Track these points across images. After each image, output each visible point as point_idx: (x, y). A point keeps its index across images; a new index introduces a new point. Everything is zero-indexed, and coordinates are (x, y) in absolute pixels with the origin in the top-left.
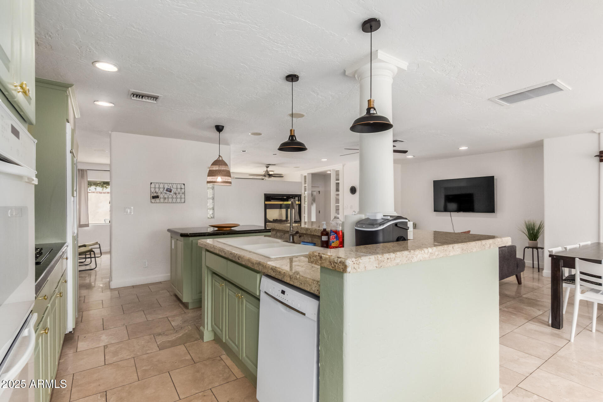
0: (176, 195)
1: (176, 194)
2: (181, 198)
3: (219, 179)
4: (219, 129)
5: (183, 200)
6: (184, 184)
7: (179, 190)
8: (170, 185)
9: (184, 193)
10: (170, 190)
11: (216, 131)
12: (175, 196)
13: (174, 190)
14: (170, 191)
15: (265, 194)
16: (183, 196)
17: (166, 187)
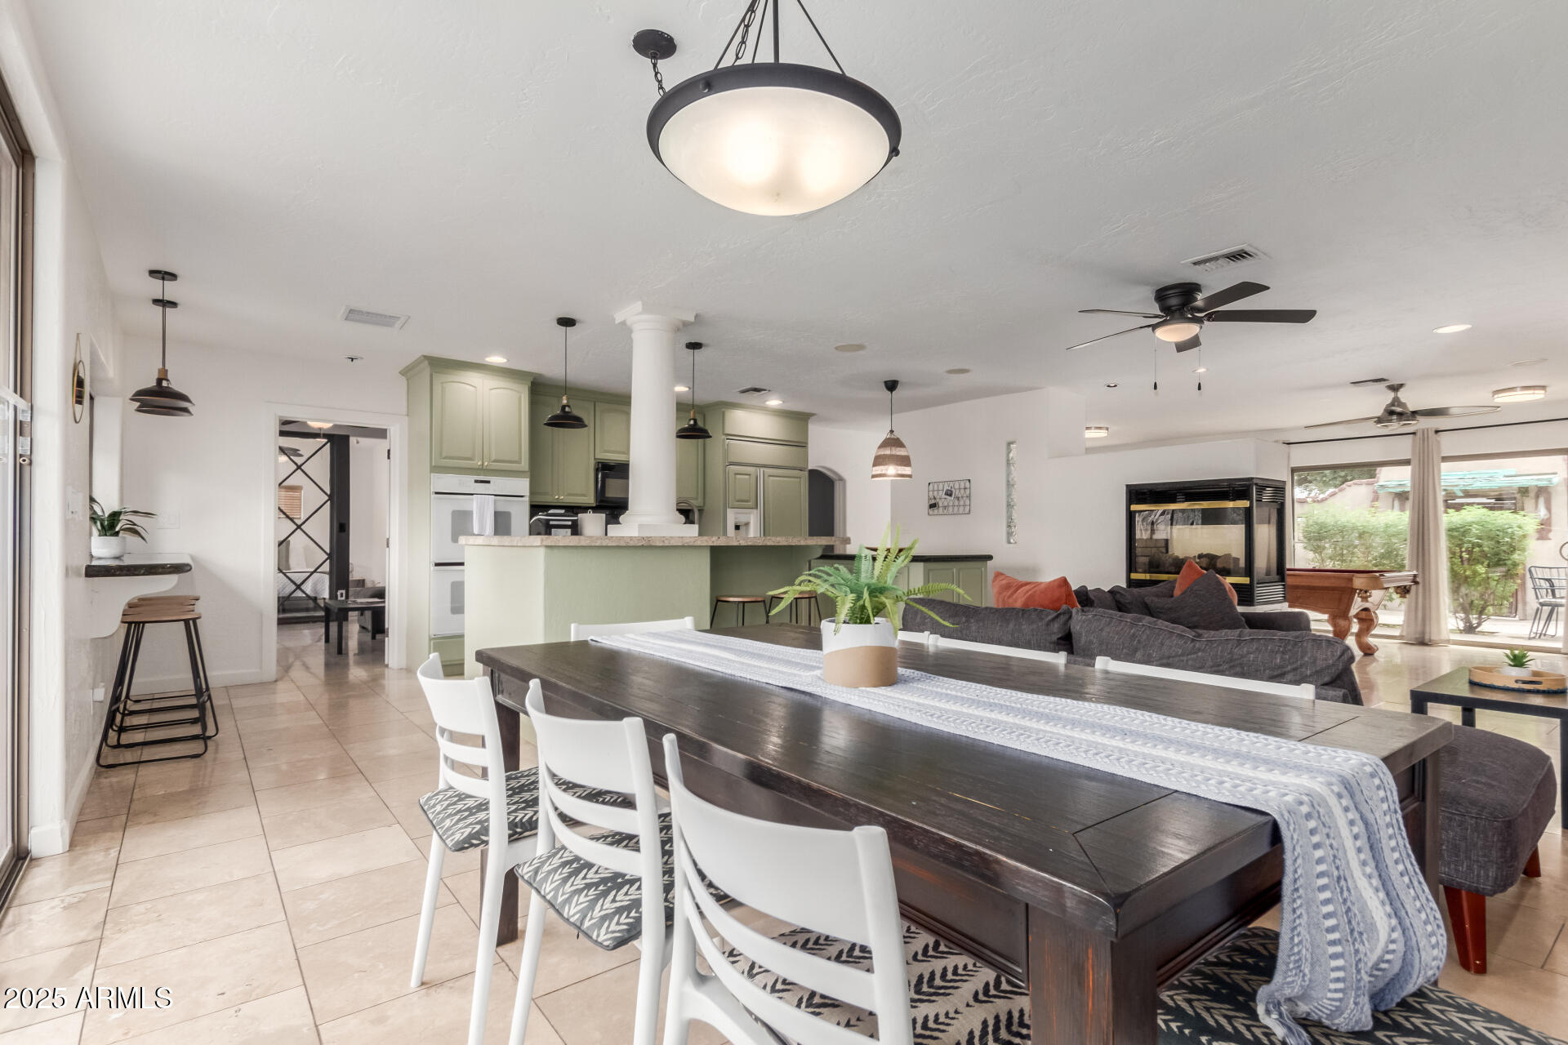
0: (958, 500)
1: (958, 498)
2: (964, 506)
3: (891, 470)
4: (891, 386)
5: (967, 509)
6: (969, 481)
7: (962, 491)
8: (951, 484)
9: (969, 497)
10: (949, 493)
11: (885, 389)
12: (956, 503)
13: (956, 493)
14: (951, 495)
15: (1127, 486)
16: (968, 502)
17: (946, 488)
